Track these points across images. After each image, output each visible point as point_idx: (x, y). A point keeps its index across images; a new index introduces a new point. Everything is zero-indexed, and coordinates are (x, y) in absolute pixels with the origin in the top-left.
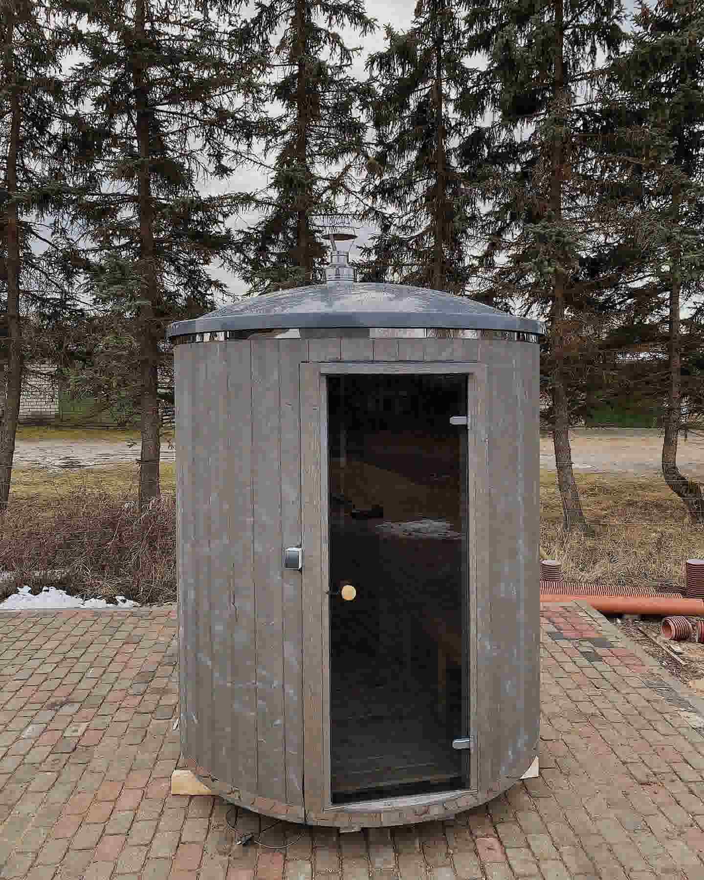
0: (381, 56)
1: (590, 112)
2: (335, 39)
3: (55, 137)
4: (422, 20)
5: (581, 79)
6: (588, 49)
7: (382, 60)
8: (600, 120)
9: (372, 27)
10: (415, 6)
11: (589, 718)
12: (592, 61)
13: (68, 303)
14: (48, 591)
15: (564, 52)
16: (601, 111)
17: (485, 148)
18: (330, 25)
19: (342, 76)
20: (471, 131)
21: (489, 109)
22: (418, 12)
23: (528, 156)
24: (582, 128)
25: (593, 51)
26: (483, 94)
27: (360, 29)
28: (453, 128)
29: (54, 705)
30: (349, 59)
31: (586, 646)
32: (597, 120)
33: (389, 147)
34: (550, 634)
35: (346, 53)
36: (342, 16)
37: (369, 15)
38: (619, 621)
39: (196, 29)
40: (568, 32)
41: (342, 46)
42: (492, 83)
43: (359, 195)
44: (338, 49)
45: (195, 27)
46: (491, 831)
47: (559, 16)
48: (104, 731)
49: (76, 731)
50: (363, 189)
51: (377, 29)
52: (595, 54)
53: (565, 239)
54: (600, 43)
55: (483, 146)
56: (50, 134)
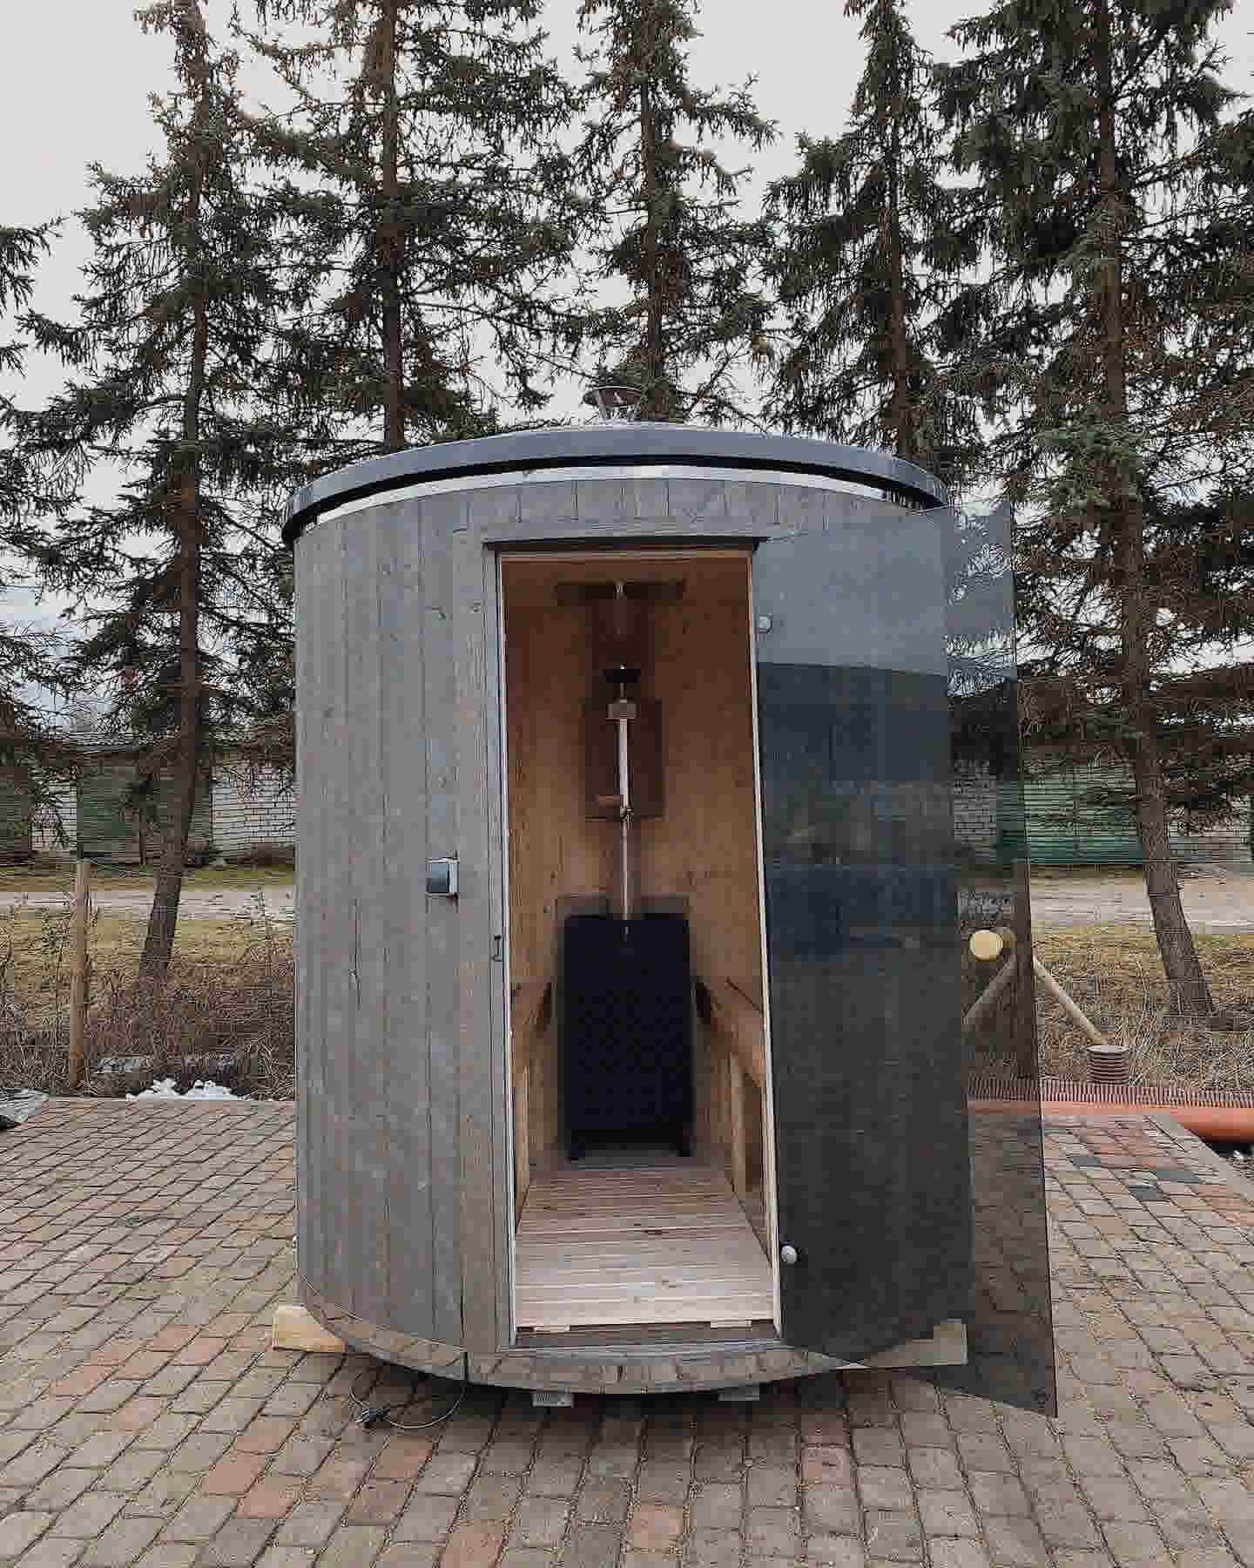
0: (790, 183)
1: (1174, 238)
2: (708, 160)
3: (265, 365)
4: (863, 118)
5: (1153, 181)
6: (1161, 127)
7: (793, 191)
8: (1198, 252)
9: (769, 135)
10: (852, 99)
11: (1106, 1284)
12: (1170, 146)
13: (282, 630)
14: (201, 1087)
15: (1117, 139)
16: (1197, 233)
17: (982, 321)
18: (700, 139)
19: (723, 221)
20: (954, 293)
21: (986, 252)
22: (858, 109)
23: (1065, 329)
24: (1165, 271)
25: (1171, 128)
26: (975, 227)
27: (749, 140)
28: (923, 294)
29: (137, 1219)
30: (731, 189)
31: (1143, 1179)
32: (1191, 252)
33: (813, 337)
34: (1074, 1159)
35: (725, 181)
36: (719, 123)
37: (763, 116)
38: (1239, 1156)
39: (479, 169)
40: (1123, 103)
41: (718, 172)
42: (987, 207)
43: (759, 421)
44: (713, 177)
45: (476, 165)
46: (841, 1439)
47: (1104, 77)
48: (199, 1259)
49: (154, 1255)
50: (767, 408)
51: (778, 139)
52: (1175, 134)
53: (1111, 447)
54: (1184, 114)
55: (977, 318)
56: (257, 361)
